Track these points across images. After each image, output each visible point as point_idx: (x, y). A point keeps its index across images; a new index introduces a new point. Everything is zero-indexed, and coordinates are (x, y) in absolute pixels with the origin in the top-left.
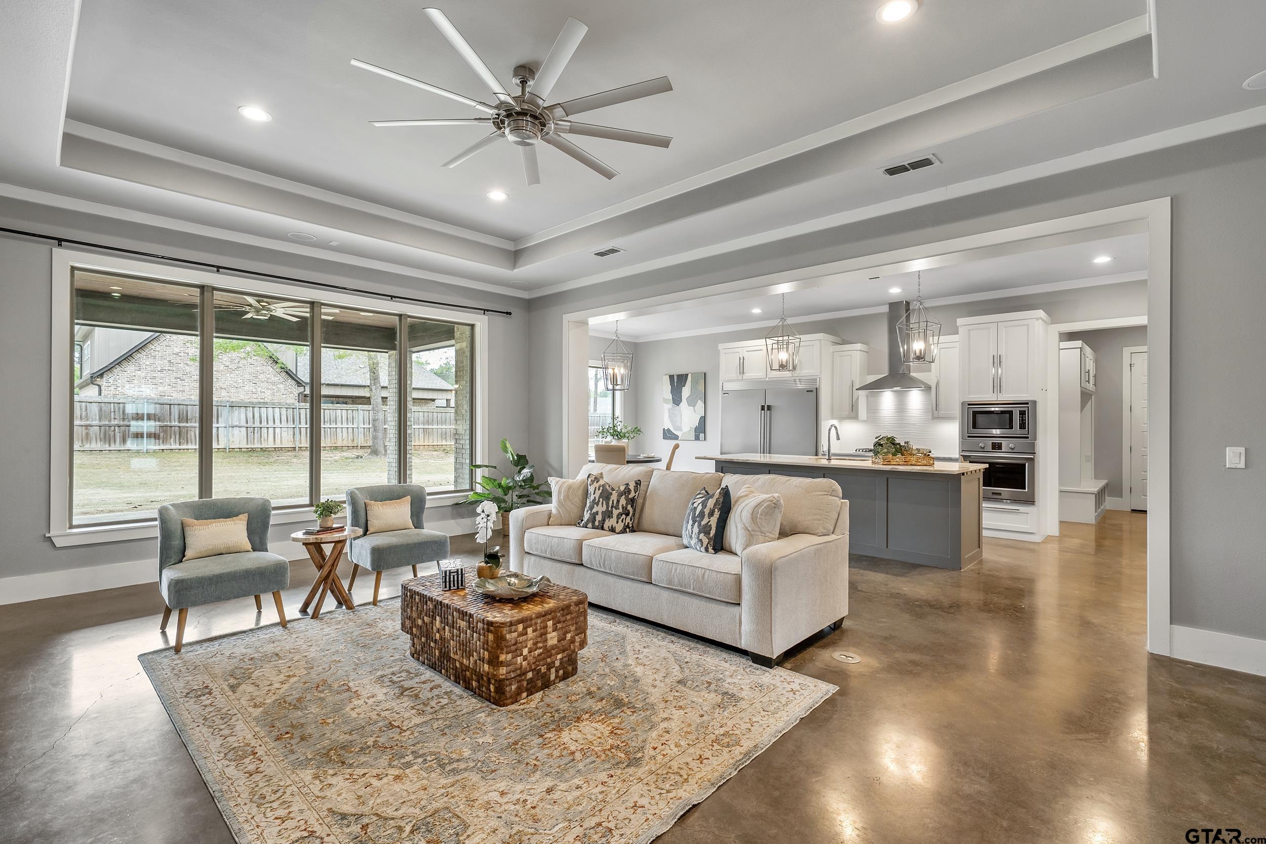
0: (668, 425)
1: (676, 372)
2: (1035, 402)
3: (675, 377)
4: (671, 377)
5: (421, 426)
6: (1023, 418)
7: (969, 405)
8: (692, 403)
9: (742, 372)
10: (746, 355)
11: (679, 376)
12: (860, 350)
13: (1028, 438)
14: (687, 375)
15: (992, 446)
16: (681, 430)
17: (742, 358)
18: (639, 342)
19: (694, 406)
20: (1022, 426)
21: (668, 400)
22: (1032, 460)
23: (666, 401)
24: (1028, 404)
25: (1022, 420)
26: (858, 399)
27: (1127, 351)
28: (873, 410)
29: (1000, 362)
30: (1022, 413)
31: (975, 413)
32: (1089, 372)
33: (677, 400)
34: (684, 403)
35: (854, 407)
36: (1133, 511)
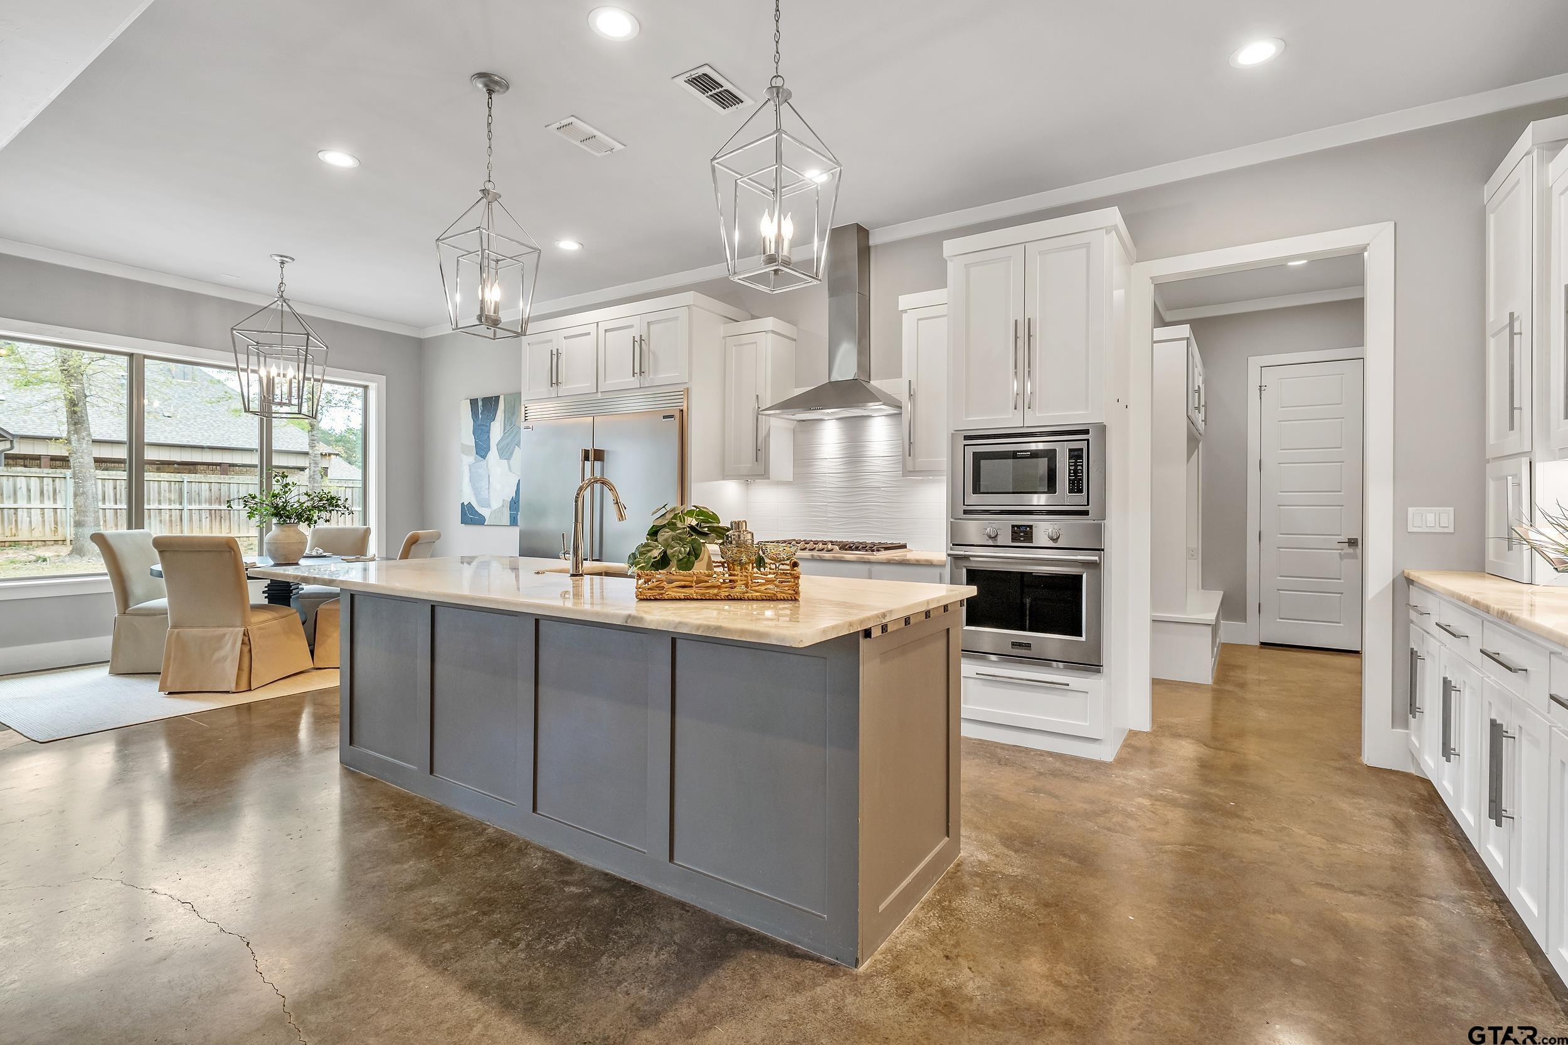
0: (468, 497)
1: (481, 393)
2: (1102, 429)
3: (480, 403)
4: (474, 402)
5: (207, 506)
6: (1076, 466)
7: (966, 438)
8: (506, 452)
9: (555, 382)
10: (564, 346)
11: (485, 400)
12: (773, 332)
13: (1086, 513)
14: (498, 398)
15: (1013, 532)
16: (489, 506)
17: (555, 352)
18: (426, 337)
19: (508, 459)
20: (1076, 486)
21: (468, 446)
22: (1095, 566)
23: (465, 449)
24: (1086, 432)
25: (1076, 472)
26: (768, 435)
27: (1255, 362)
28: (804, 457)
29: (1029, 336)
30: (1075, 455)
31: (978, 457)
32: (1198, 391)
33: (482, 449)
34: (493, 453)
35: (760, 452)
36: (1264, 645)
